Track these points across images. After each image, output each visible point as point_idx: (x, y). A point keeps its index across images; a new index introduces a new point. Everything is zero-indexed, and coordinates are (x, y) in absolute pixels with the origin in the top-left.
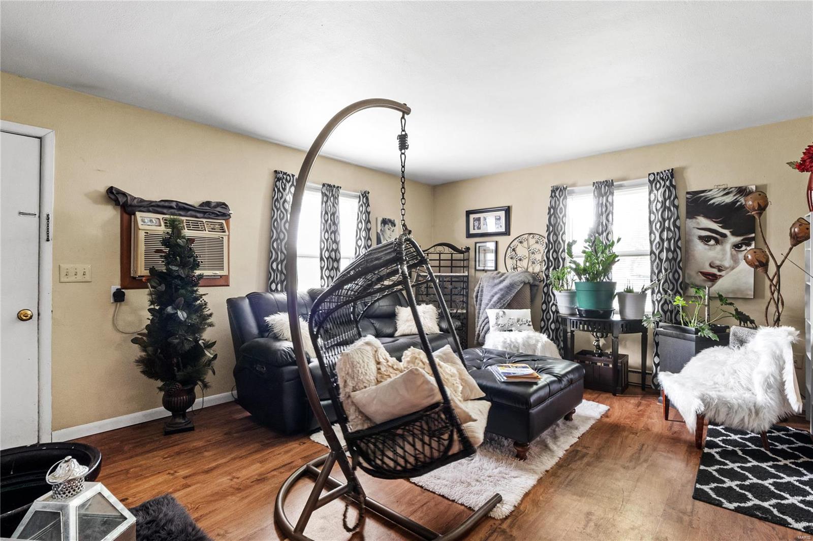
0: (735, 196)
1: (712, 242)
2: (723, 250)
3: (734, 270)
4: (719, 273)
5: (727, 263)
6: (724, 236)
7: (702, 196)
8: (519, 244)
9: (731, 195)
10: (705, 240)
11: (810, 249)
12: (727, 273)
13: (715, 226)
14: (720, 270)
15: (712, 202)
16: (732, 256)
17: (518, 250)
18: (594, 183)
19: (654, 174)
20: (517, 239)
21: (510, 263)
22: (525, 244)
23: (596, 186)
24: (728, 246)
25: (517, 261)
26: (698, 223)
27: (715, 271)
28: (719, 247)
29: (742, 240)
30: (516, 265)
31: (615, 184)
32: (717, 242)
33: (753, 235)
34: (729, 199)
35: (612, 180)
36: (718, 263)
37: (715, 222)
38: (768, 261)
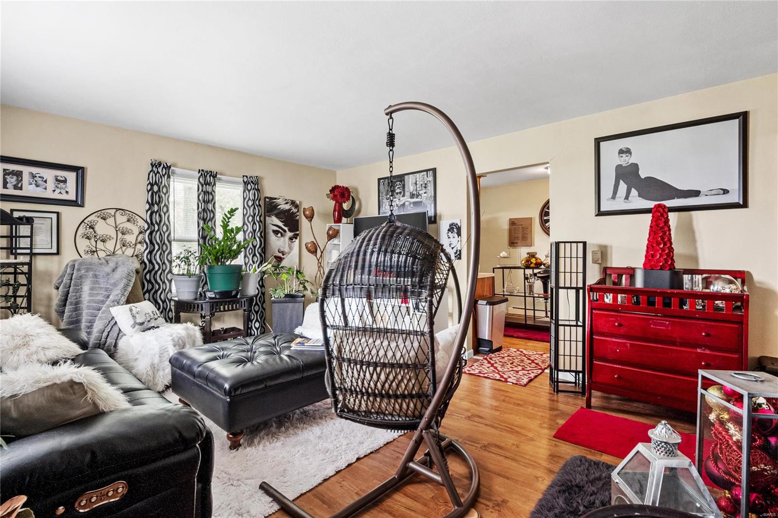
0: (290, 205)
1: (279, 235)
2: (285, 241)
3: (290, 254)
4: (283, 257)
5: (286, 250)
6: (285, 231)
7: (275, 202)
8: (101, 221)
9: (289, 204)
10: (276, 232)
11: (340, 243)
12: (287, 256)
13: (281, 224)
14: (283, 255)
15: (279, 207)
16: (289, 245)
17: (97, 228)
18: (199, 170)
19: (247, 177)
20: (96, 214)
21: (83, 244)
22: (111, 221)
23: (202, 174)
24: (287, 238)
25: (96, 242)
26: (272, 221)
27: (280, 255)
28: (282, 238)
29: (294, 235)
30: (96, 248)
31: (218, 176)
32: (282, 235)
33: (298, 232)
34: (287, 207)
35: (216, 173)
36: (282, 249)
37: (280, 221)
38: (316, 250)
